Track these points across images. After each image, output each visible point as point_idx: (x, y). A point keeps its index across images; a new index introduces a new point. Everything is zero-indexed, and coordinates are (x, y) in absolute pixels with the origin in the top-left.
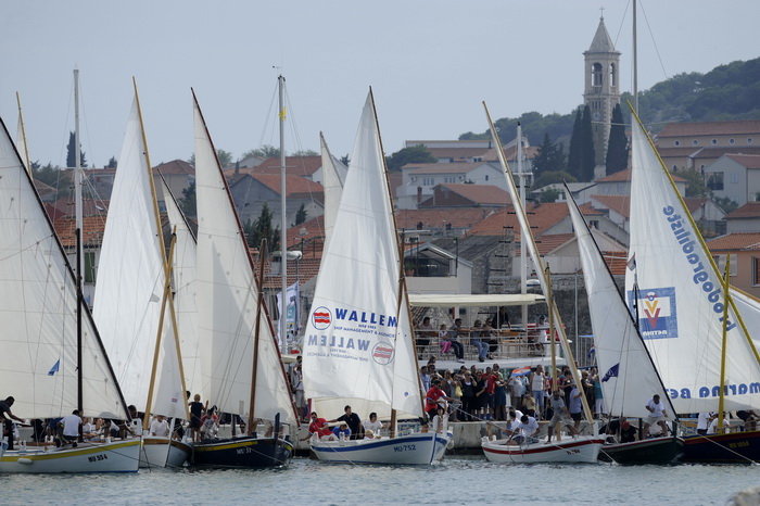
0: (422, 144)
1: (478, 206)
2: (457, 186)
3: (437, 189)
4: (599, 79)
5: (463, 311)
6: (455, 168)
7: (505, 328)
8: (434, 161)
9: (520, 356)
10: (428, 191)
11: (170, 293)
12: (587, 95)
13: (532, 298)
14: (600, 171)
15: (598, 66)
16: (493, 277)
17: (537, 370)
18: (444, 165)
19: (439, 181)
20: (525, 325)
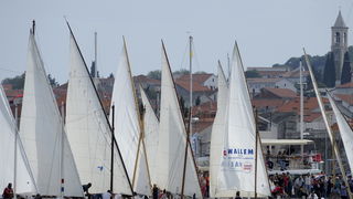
0: (255, 69)
1: (280, 98)
2: (271, 89)
3: (262, 90)
4: (338, 40)
5: (273, 147)
6: (270, 80)
7: (292, 155)
8: (260, 77)
9: (300, 168)
10: (257, 91)
11: (142, 135)
12: (333, 47)
13: (305, 141)
14: (338, 83)
15: (338, 34)
16: (287, 131)
17: (308, 175)
18: (265, 79)
19: (263, 86)
20: (302, 154)
